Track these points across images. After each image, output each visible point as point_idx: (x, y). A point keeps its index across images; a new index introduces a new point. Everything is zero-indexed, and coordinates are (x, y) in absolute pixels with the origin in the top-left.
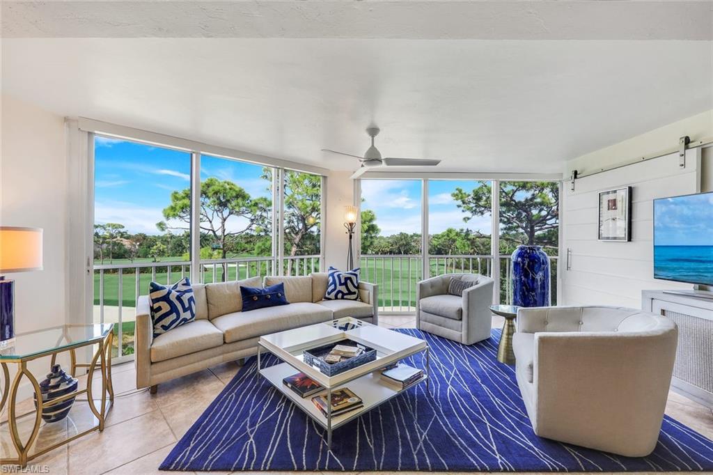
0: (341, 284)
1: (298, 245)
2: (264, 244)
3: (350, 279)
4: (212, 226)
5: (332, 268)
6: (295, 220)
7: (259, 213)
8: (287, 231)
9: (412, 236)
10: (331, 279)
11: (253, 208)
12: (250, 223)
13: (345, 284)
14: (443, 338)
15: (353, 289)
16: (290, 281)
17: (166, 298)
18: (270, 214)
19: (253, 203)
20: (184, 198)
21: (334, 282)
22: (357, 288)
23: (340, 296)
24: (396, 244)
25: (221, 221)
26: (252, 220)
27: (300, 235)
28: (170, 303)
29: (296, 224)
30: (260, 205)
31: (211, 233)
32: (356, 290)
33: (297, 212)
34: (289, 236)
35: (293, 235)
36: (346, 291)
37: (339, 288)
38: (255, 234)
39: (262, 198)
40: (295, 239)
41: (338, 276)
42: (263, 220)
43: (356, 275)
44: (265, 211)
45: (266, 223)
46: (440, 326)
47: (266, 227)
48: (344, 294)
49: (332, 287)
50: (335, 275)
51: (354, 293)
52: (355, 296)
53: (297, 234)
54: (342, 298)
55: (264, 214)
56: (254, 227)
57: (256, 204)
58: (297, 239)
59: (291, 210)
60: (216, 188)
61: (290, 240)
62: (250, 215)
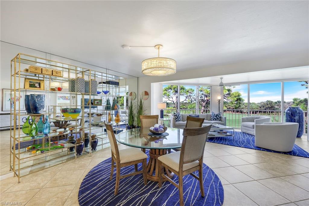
0: (215, 116)
1: (204, 107)
2: (191, 106)
3: (218, 115)
4: (173, 100)
5: (213, 112)
6: (203, 97)
7: (189, 94)
8: (200, 101)
9: (276, 103)
10: (212, 115)
11: (187, 93)
12: (185, 98)
13: (216, 116)
14: (249, 134)
15: (219, 118)
16: (201, 115)
17: (176, 115)
18: (193, 94)
19: (187, 91)
20: (164, 91)
21: (213, 116)
22: (220, 118)
23: (215, 119)
24: (264, 107)
25: (176, 98)
26: (186, 97)
27: (205, 102)
28: (177, 116)
29: (204, 98)
30: (189, 91)
31: (173, 102)
32: (220, 119)
33: (204, 93)
34: (201, 103)
35: (202, 102)
36: (216, 118)
37: (214, 117)
38: (187, 102)
39: (190, 89)
40: (203, 104)
41: (214, 114)
42: (191, 97)
43: (220, 114)
44: (191, 93)
45: (192, 98)
46: (248, 130)
47: (192, 99)
48: (216, 119)
49: (213, 117)
50: (213, 114)
51: (219, 119)
52: (219, 120)
53: (204, 102)
54: (215, 120)
55: (191, 95)
56: (187, 100)
57: (188, 91)
58: (204, 104)
59: (202, 93)
60: (174, 86)
61: (201, 105)
62: (185, 95)
